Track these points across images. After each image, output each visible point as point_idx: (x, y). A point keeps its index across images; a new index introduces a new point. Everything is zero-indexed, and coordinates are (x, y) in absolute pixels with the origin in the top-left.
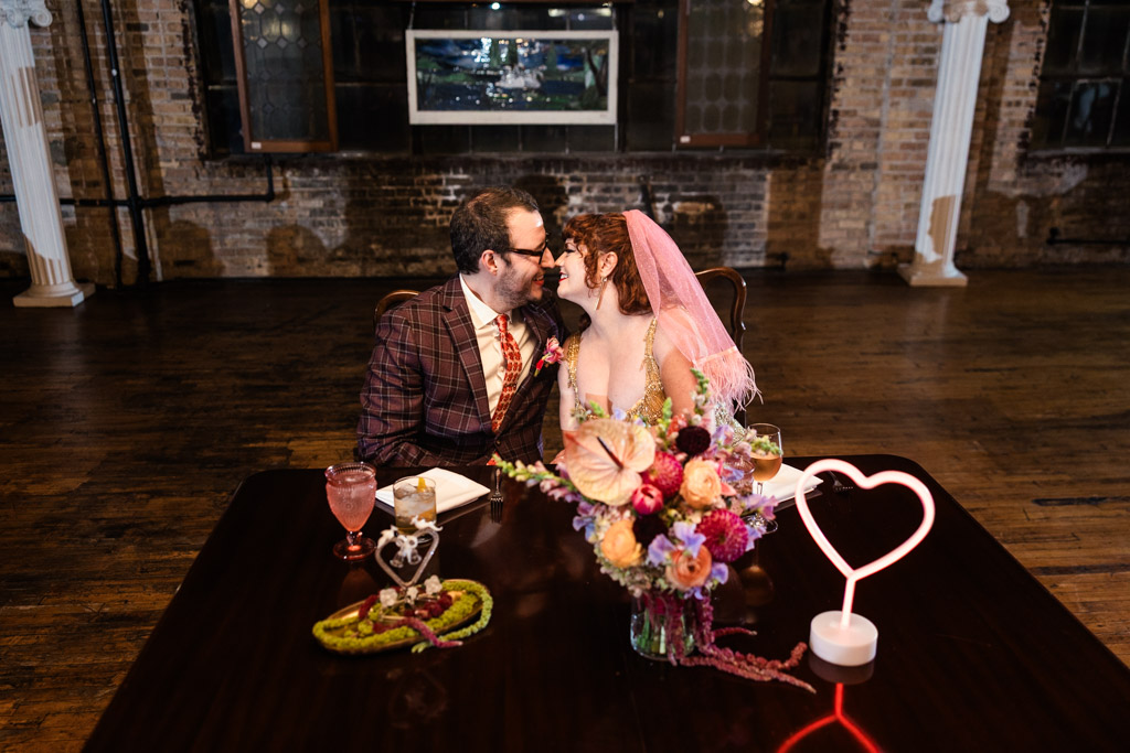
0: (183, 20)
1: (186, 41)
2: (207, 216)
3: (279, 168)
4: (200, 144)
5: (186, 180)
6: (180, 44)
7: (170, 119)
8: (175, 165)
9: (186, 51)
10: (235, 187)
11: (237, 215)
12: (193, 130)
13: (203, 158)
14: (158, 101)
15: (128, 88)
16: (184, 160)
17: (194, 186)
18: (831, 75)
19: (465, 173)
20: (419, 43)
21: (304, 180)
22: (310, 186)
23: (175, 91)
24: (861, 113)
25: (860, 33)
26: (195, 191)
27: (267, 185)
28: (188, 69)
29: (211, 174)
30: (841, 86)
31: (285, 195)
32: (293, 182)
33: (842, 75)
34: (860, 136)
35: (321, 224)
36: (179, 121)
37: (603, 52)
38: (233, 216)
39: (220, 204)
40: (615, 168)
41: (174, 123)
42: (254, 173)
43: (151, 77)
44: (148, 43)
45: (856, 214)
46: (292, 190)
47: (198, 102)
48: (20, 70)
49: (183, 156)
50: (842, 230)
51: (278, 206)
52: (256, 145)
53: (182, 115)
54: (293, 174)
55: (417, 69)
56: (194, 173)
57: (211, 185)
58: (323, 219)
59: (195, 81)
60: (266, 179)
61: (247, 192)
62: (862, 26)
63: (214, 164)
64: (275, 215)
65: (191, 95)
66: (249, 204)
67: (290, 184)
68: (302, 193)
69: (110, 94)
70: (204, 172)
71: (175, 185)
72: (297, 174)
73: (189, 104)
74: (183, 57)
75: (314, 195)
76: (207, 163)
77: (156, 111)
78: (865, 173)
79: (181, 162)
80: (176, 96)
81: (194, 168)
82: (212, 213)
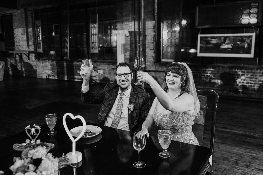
0: (154, 35)
4: (154, 59)
6: (153, 39)
7: (149, 54)
8: (149, 64)
9: (154, 40)
10: (160, 69)
11: (160, 75)
12: (153, 57)
13: (154, 62)
14: (148, 50)
15: (142, 48)
16: (151, 63)
19: (213, 68)
20: (201, 38)
26: (152, 69)
28: (154, 44)
29: (156, 66)
37: (251, 39)
39: (157, 73)
41: (150, 55)
43: (147, 46)
44: (147, 39)
47: (155, 51)
48: (121, 44)
49: (151, 62)
52: (163, 60)
53: (152, 53)
55: (200, 43)
56: (152, 66)
57: (155, 68)
59: (155, 46)
61: (162, 70)
63: (157, 64)
65: (154, 49)
69: (138, 49)
71: (149, 68)
73: (153, 51)
74: (153, 41)
76: (155, 64)
77: (147, 52)
79: (150, 63)
80: (151, 50)
81: (153, 65)
82: (155, 74)
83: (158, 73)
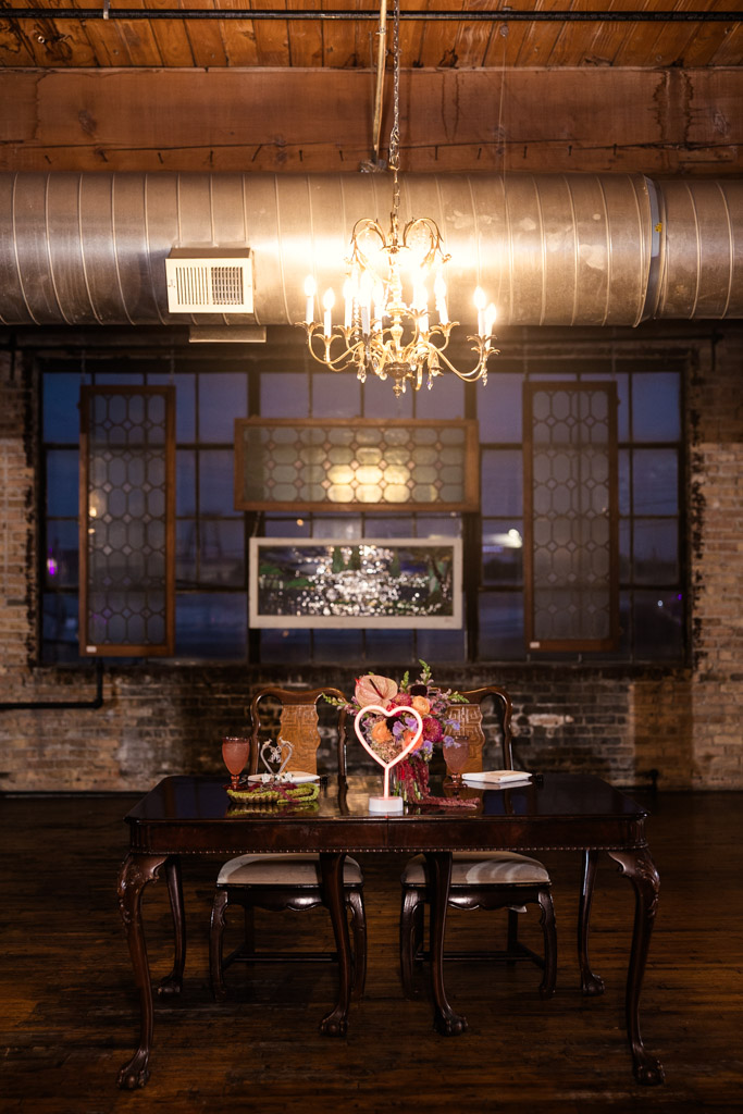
0: (29, 530)
1: (29, 549)
2: (29, 725)
3: (109, 675)
4: (30, 650)
5: (11, 687)
6: (22, 552)
9: (28, 559)
10: (62, 693)
11: (60, 724)
12: (25, 637)
13: (31, 664)
16: (12, 666)
17: (17, 694)
18: (690, 584)
19: (304, 681)
20: (262, 551)
21: (134, 687)
22: (140, 694)
23: (12, 598)
24: (724, 622)
25: (717, 542)
26: (18, 698)
27: (95, 691)
28: (28, 576)
29: (37, 681)
30: (701, 594)
31: (114, 703)
32: (123, 689)
33: (701, 583)
34: (726, 645)
35: (148, 734)
36: (12, 627)
37: (447, 558)
38: (55, 725)
39: (44, 711)
40: (463, 677)
41: (7, 629)
42: (83, 680)
45: (733, 729)
46: (120, 697)
47: (33, 608)
49: (12, 662)
50: (718, 746)
51: (104, 715)
52: (91, 649)
53: (16, 621)
54: (123, 682)
55: (260, 575)
56: (20, 680)
57: (37, 692)
58: (150, 729)
59: (34, 588)
60: (95, 686)
61: (74, 699)
62: (717, 535)
63: (42, 670)
64: (100, 724)
65: (28, 601)
66: (73, 712)
67: (119, 691)
68: (131, 701)
70: (31, 679)
72: (127, 681)
73: (24, 610)
74: (24, 564)
75: (143, 703)
76: (35, 669)
78: (737, 683)
79: (9, 668)
80: (12, 603)
81: (21, 674)
82: (34, 722)
83: (51, 713)
